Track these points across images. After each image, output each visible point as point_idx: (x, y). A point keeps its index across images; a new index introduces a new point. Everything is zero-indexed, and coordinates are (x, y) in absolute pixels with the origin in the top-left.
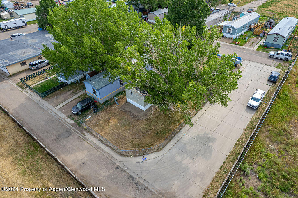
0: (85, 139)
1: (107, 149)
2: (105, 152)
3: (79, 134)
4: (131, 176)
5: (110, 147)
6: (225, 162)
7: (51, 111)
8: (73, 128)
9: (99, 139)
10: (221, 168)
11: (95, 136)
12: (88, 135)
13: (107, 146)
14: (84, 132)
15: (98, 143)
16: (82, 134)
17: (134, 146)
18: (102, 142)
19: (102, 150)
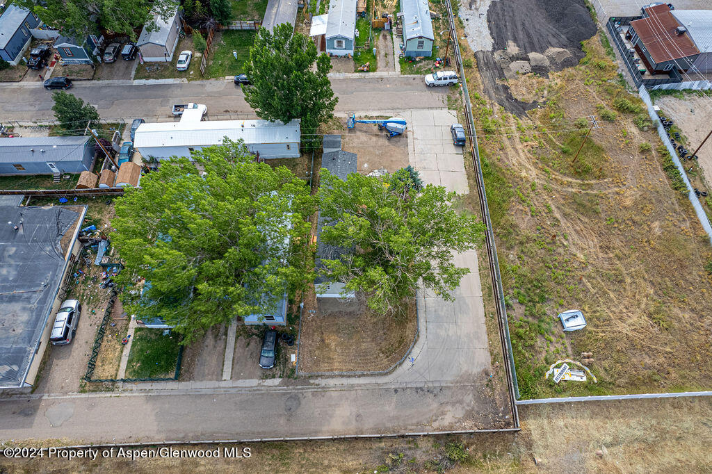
0: (325, 389)
1: (362, 381)
2: (365, 385)
3: (309, 388)
4: (417, 388)
5: (363, 375)
6: (485, 306)
7: (222, 390)
8: (291, 387)
9: (342, 376)
10: (486, 315)
11: (332, 377)
12: (322, 382)
13: (359, 376)
14: (312, 381)
15: (345, 381)
16: (313, 386)
17: (387, 353)
18: (349, 377)
19: (360, 385)
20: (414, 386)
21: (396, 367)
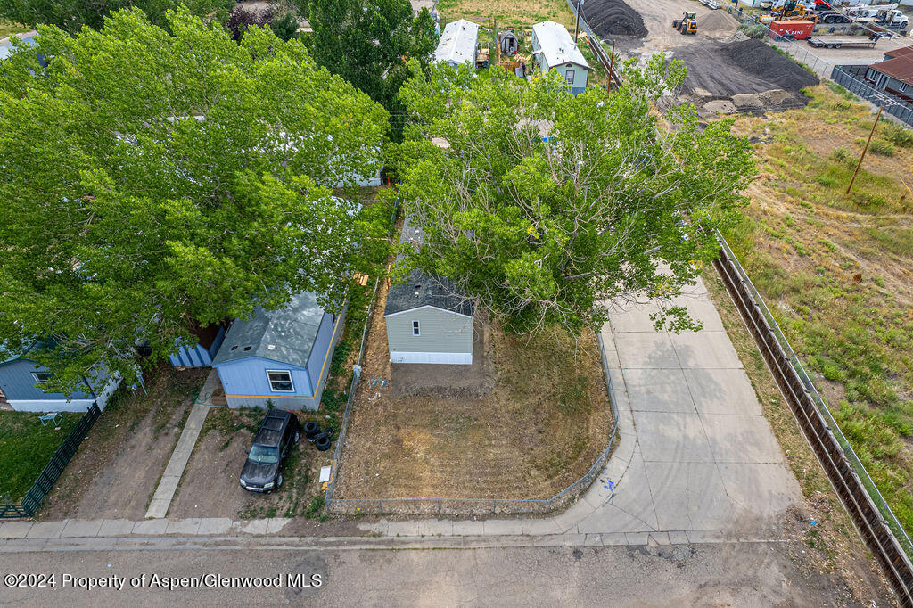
0: (395, 546)
1: (490, 528)
3: (354, 543)
4: (630, 548)
6: (753, 385)
7: (137, 540)
8: (309, 539)
9: (440, 516)
10: (760, 401)
12: (390, 529)
13: (483, 518)
14: (363, 527)
15: (447, 528)
16: (365, 539)
17: (550, 469)
18: (457, 518)
20: (622, 542)
21: (572, 500)
